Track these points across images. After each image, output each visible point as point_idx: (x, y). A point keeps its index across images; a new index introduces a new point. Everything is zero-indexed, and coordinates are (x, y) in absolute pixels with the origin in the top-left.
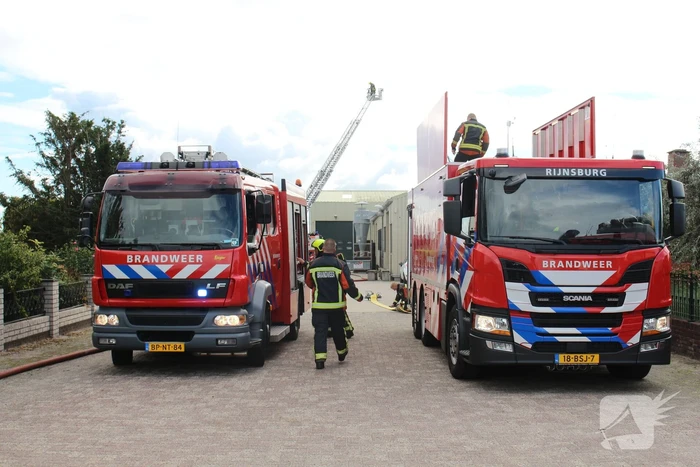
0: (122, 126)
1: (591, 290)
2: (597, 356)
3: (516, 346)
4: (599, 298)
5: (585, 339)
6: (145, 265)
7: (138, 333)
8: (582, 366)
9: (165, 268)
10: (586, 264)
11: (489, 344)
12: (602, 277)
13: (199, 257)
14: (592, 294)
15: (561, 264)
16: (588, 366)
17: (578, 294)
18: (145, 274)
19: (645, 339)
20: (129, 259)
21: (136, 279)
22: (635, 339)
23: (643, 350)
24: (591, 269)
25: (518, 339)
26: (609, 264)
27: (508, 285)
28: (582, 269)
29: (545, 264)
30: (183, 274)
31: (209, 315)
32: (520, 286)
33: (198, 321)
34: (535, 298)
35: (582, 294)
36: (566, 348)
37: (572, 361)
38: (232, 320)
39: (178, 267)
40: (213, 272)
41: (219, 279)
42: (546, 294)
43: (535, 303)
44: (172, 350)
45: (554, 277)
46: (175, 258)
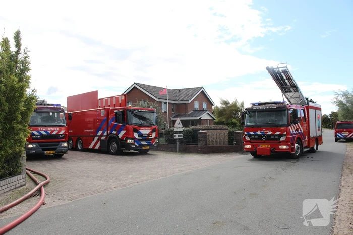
2: (148, 147)
3: (136, 146)
5: (147, 144)
6: (44, 131)
7: (42, 149)
9: (49, 132)
11: (130, 146)
12: (149, 131)
13: (58, 129)
14: (147, 135)
15: (142, 129)
17: (145, 135)
18: (44, 133)
21: (41, 134)
22: (154, 144)
25: (136, 144)
26: (150, 129)
27: (134, 133)
28: (146, 130)
29: (140, 129)
30: (54, 133)
31: (60, 143)
32: (136, 133)
33: (57, 145)
37: (145, 148)
38: (65, 145)
39: (53, 131)
40: (62, 132)
41: (63, 134)
42: (140, 135)
43: (139, 137)
44: (51, 153)
45: (141, 131)
46: (52, 129)
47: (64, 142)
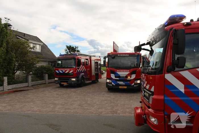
0: (78, 47)
1: (125, 75)
2: (126, 87)
3: (112, 85)
4: (127, 77)
5: (124, 84)
6: (61, 70)
7: (60, 81)
8: (123, 88)
9: (64, 71)
10: (124, 71)
11: (108, 84)
12: (127, 73)
13: (69, 69)
14: (125, 76)
15: (120, 71)
16: (125, 88)
17: (123, 76)
18: (61, 72)
19: (135, 84)
20: (59, 70)
22: (133, 84)
23: (135, 86)
24: (125, 72)
25: (113, 83)
26: (129, 71)
27: (111, 74)
28: (124, 72)
29: (117, 71)
30: (67, 72)
31: (70, 79)
32: (113, 74)
33: (69, 79)
34: (116, 77)
35: (124, 76)
36: (121, 85)
37: (122, 88)
38: (74, 79)
39: (66, 71)
40: (71, 72)
41: (72, 73)
42: (117, 76)
43: (116, 78)
44: (65, 84)
45: (119, 73)
46: (65, 70)
47: (73, 78)
